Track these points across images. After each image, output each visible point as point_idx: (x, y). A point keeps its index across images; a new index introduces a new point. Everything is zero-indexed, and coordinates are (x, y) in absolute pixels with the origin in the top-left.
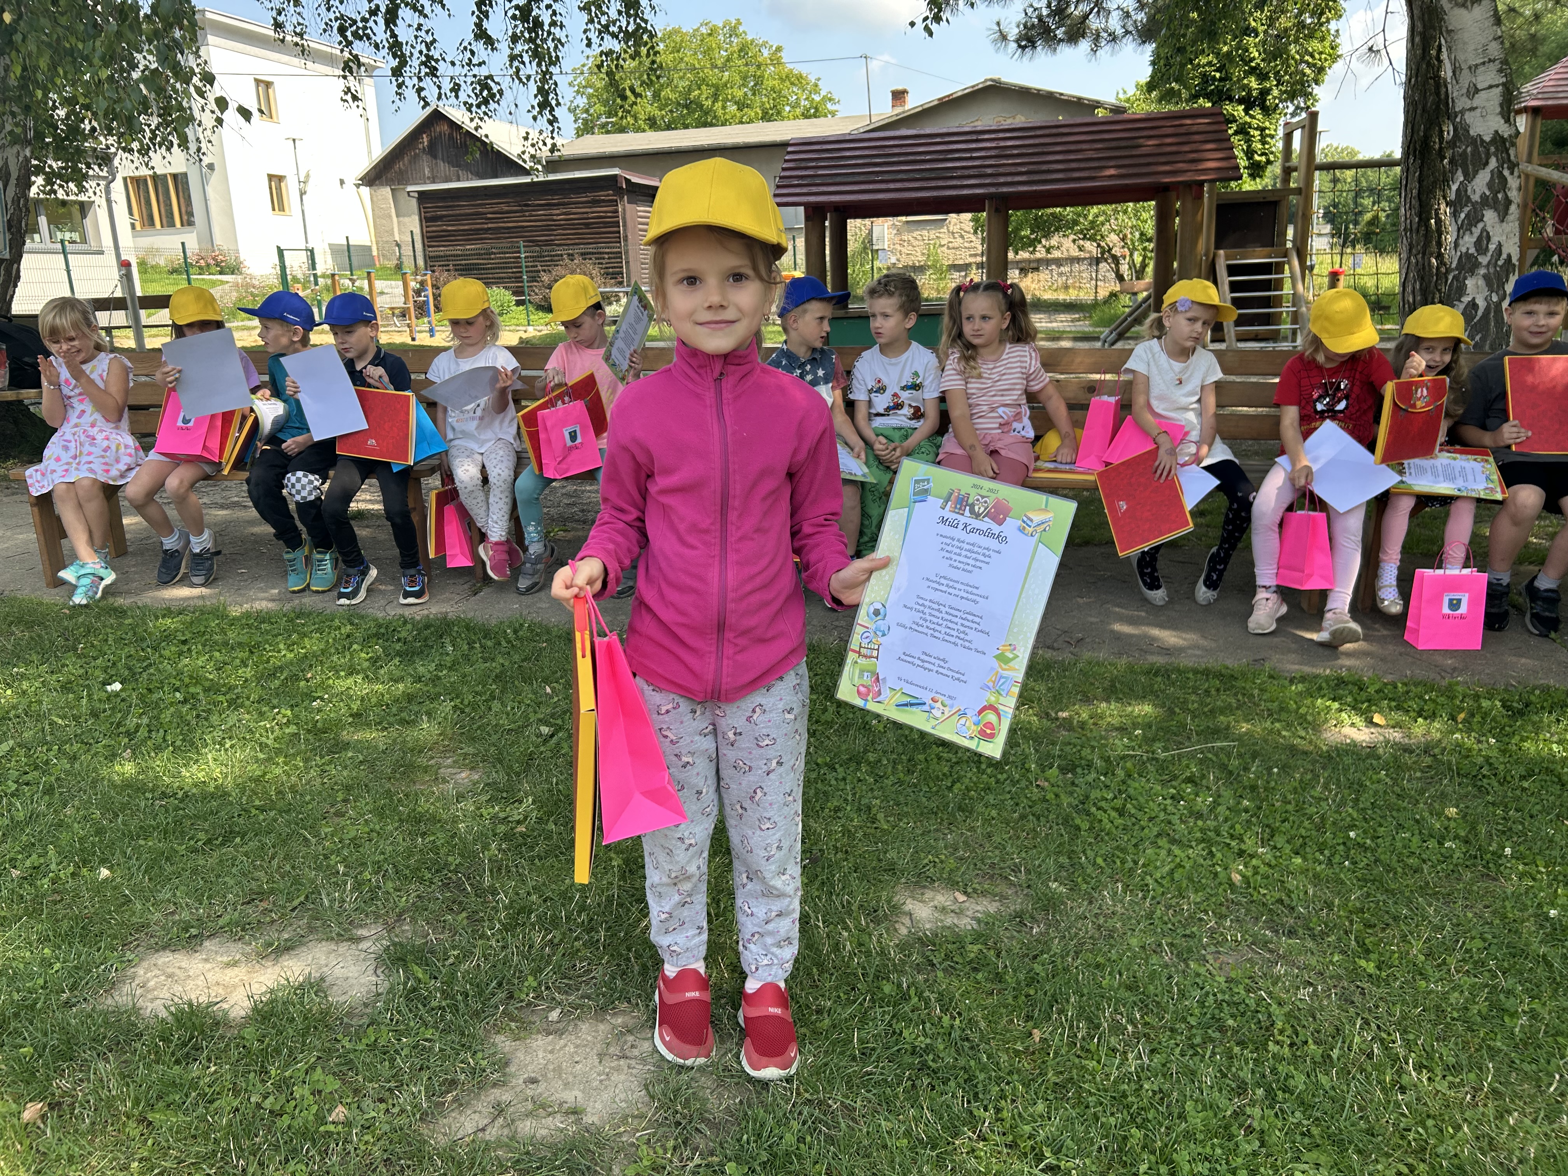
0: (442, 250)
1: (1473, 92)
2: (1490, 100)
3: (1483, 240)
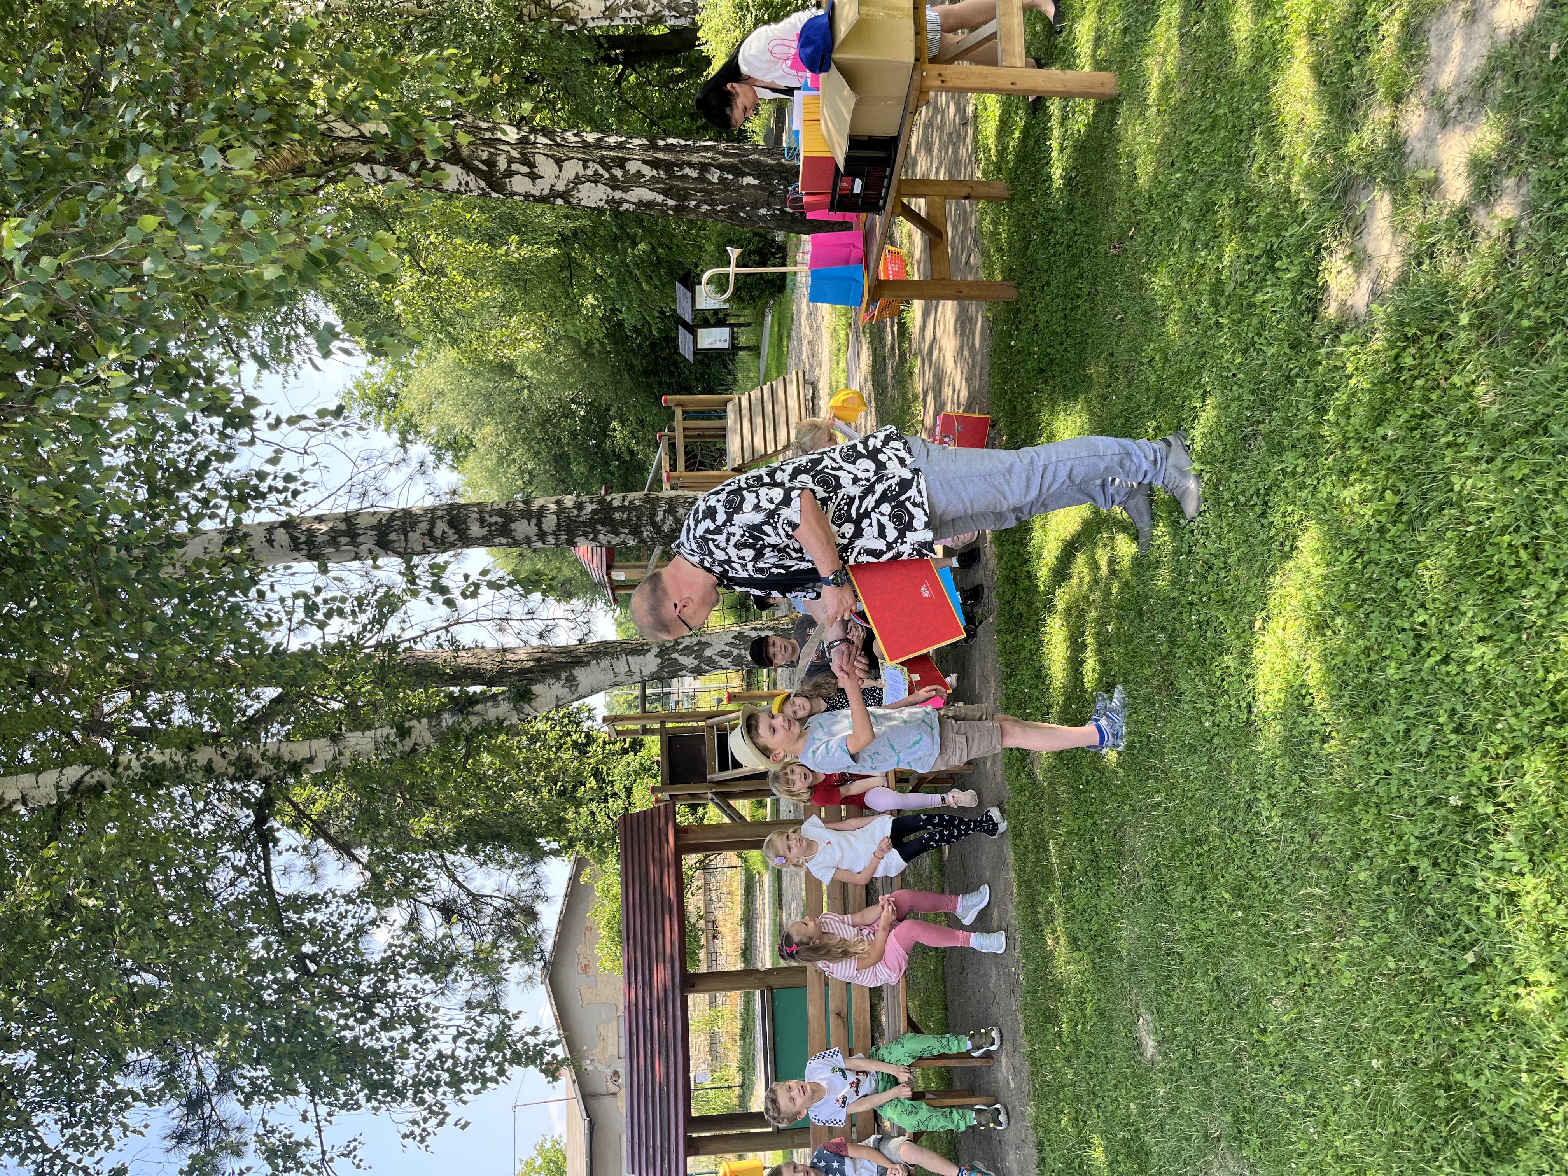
1: (630, 673)
2: (636, 662)
3: (723, 655)
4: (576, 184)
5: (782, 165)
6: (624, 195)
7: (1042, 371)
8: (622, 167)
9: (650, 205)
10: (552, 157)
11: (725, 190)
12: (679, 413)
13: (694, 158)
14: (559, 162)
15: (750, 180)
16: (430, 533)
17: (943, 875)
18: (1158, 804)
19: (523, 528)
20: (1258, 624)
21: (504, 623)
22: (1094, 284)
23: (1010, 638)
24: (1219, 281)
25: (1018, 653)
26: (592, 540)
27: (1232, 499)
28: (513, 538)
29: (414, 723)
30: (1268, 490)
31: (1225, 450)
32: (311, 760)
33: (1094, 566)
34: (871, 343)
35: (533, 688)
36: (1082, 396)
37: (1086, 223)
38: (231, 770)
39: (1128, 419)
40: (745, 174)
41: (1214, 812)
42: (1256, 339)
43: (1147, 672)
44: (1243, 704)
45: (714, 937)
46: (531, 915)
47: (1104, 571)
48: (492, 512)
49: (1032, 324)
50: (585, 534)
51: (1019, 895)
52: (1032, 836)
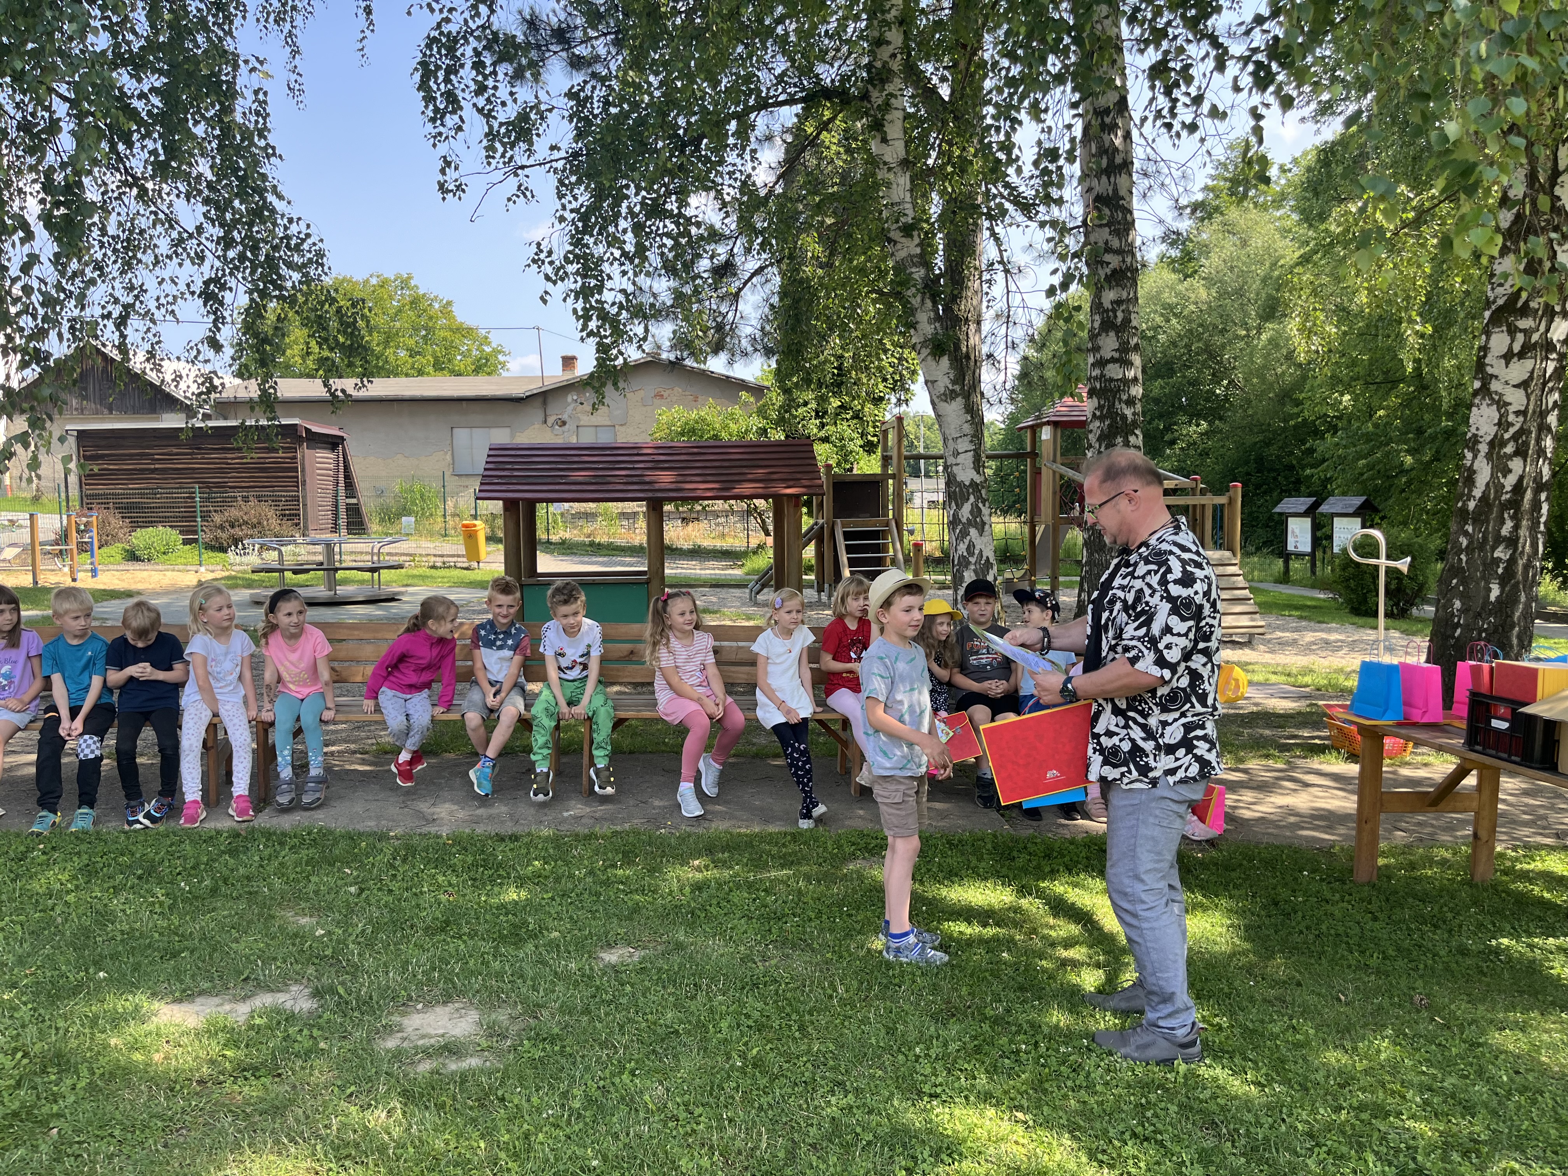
0: (101, 489)
1: (956, 454)
2: (967, 459)
3: (970, 548)
4: (1498, 403)
5: (1512, 627)
6: (1482, 454)
7: (1276, 904)
8: (1517, 453)
9: (1470, 481)
10: (1531, 377)
11: (1484, 564)
12: (1222, 500)
13: (1523, 532)
14: (1524, 385)
15: (1495, 592)
16: (1108, 250)
17: (753, 757)
18: (835, 990)
19: (1109, 344)
20: (1020, 1115)
21: (1004, 319)
22: (1378, 972)
23: (989, 846)
24: (1387, 1114)
25: (974, 854)
26: (1094, 415)
27: (1148, 1102)
28: (1099, 334)
29: (917, 241)
30: (1161, 1143)
31: (1201, 1102)
32: (884, 140)
33: (1069, 943)
34: (1299, 713)
35: (946, 358)
36: (1247, 946)
37: (1447, 969)
38: (878, 64)
39: (1228, 996)
40: (1502, 586)
41: (832, 1047)
42: (1324, 1149)
43: (964, 991)
44: (939, 1090)
45: (683, 519)
46: (717, 348)
47: (1065, 954)
48: (1128, 312)
49: (1328, 895)
50: (1100, 407)
51: (739, 835)
52: (795, 853)
